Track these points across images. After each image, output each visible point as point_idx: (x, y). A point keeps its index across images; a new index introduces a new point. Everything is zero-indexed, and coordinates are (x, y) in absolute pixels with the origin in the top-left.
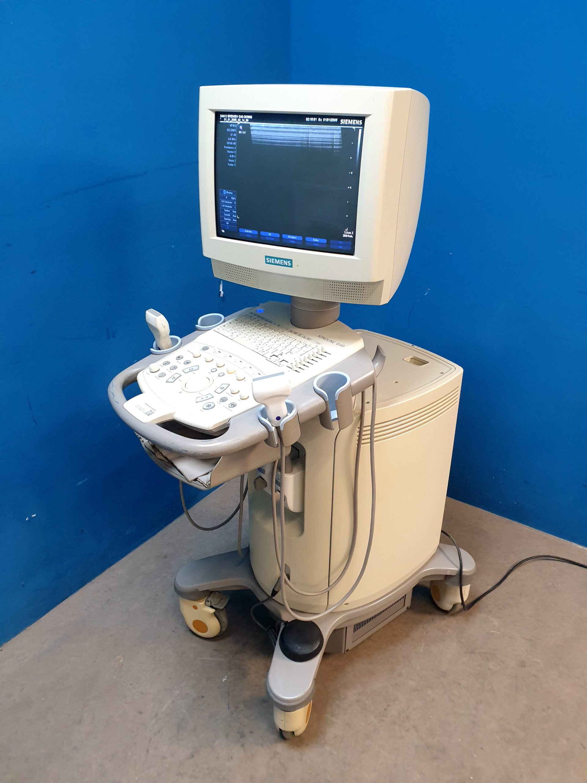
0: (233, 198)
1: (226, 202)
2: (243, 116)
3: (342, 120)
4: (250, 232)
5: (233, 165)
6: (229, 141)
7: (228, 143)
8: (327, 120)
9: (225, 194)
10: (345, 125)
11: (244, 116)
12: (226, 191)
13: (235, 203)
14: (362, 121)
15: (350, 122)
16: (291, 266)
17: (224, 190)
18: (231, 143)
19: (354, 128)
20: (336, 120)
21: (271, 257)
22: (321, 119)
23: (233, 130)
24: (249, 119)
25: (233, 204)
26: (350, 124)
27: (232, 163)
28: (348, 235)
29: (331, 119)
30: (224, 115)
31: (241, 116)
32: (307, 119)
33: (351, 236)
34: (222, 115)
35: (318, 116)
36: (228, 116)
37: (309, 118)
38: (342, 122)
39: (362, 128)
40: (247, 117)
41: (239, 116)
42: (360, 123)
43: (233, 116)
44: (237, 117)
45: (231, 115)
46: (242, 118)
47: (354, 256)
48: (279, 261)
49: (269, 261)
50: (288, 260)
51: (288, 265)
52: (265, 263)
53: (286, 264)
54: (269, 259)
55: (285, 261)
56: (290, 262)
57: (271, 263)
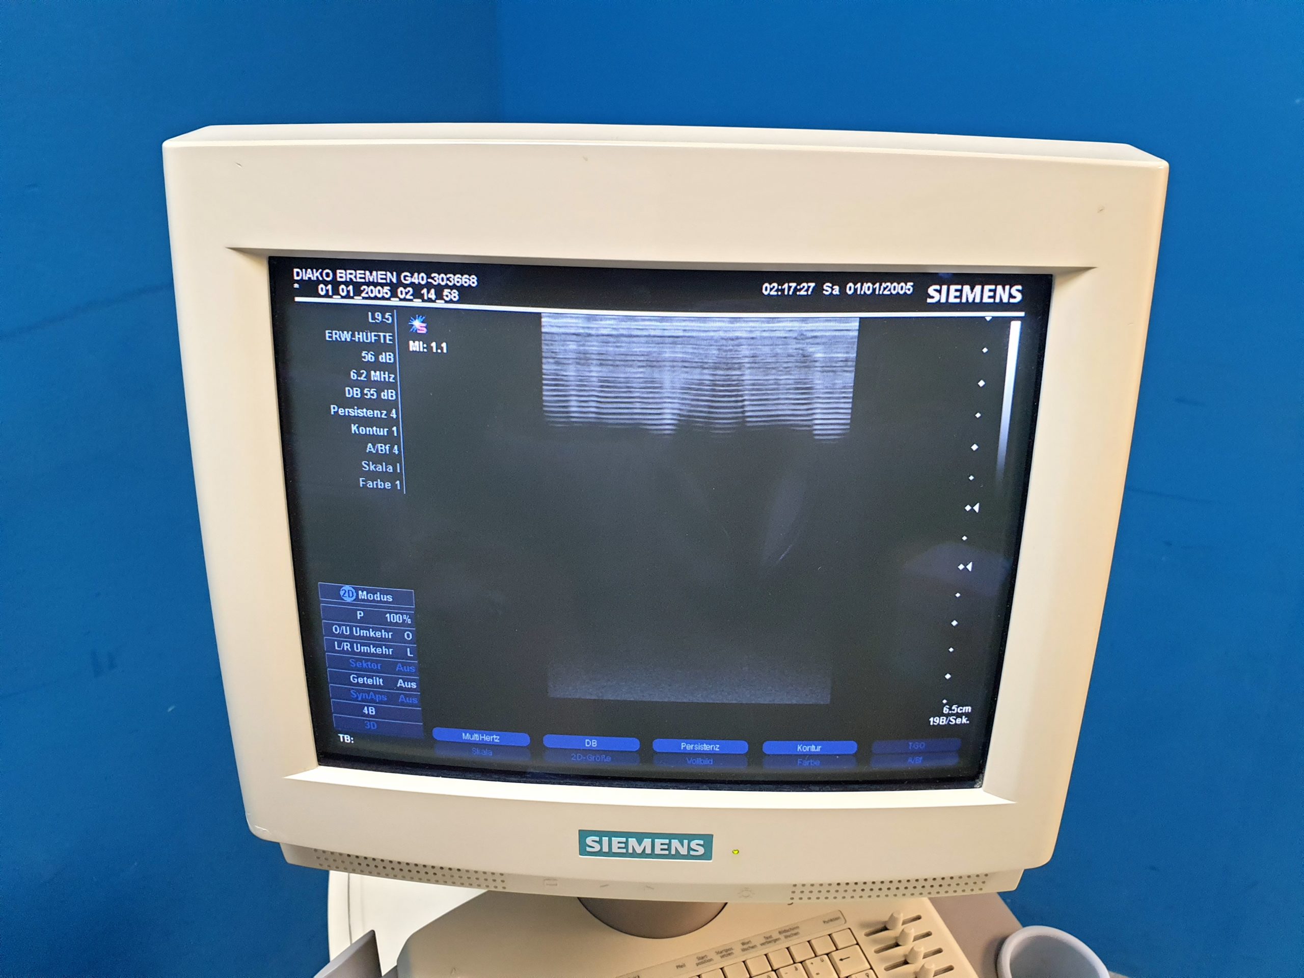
0: (397, 618)
1: (357, 632)
2: (422, 274)
3: (931, 291)
4: (487, 738)
5: (388, 485)
6: (353, 384)
7: (356, 392)
8: (867, 288)
9: (349, 600)
10: (948, 307)
11: (429, 277)
12: (357, 590)
13: (408, 636)
14: (1020, 287)
15: (970, 294)
16: (707, 856)
17: (347, 587)
18: (370, 393)
19: (989, 315)
20: (907, 288)
21: (611, 834)
22: (837, 288)
23: (376, 337)
24: (461, 289)
25: (398, 635)
26: (970, 300)
27: (384, 476)
28: (950, 716)
29: (884, 285)
30: (314, 270)
31: (416, 275)
32: (766, 288)
33: (960, 719)
34: (306, 273)
35: (819, 276)
36: (338, 275)
37: (775, 285)
38: (936, 295)
39: (1022, 314)
40: (448, 282)
41: (405, 276)
42: (1015, 297)
43: (368, 273)
44: (393, 277)
45: (358, 272)
46: (419, 283)
47: (981, 787)
48: (647, 842)
49: (597, 848)
50: (691, 837)
51: (692, 853)
52: (580, 854)
53: (683, 851)
54: (597, 839)
55: (675, 843)
56: (701, 842)
57: (610, 854)
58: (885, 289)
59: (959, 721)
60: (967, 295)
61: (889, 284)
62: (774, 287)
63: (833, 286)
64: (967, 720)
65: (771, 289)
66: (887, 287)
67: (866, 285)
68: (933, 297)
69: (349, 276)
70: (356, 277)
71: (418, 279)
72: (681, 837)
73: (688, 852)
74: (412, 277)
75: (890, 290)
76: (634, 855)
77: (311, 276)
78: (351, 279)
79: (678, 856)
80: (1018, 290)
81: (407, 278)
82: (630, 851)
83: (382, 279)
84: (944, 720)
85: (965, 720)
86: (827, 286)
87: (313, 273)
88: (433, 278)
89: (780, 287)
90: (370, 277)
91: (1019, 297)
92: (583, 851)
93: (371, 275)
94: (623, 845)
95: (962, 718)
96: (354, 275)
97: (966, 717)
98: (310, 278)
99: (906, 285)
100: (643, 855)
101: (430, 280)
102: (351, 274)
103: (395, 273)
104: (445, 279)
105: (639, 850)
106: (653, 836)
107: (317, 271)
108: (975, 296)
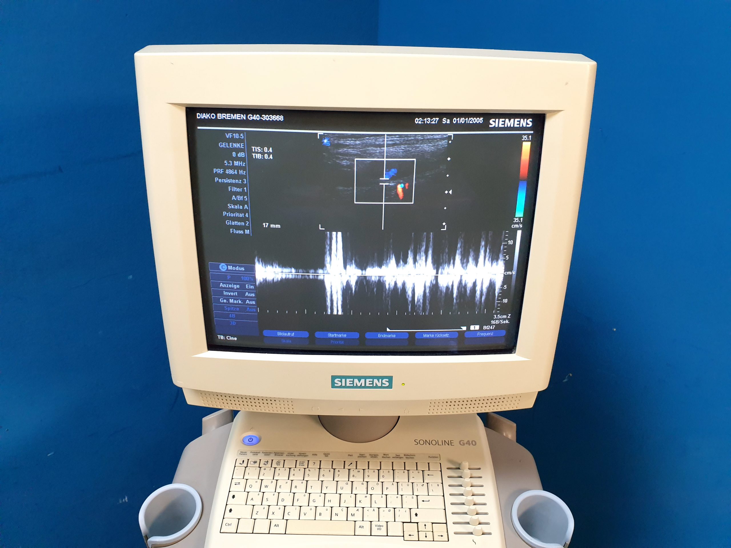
0: (246, 278)
2: (258, 115)
3: (491, 121)
4: (289, 334)
6: (226, 167)
7: (226, 172)
8: (462, 120)
9: (224, 270)
10: (499, 129)
11: (261, 116)
12: (227, 266)
14: (531, 120)
15: (509, 123)
16: (390, 387)
17: (223, 264)
18: (234, 172)
19: (517, 133)
20: (480, 120)
21: (346, 377)
22: (449, 120)
23: (236, 145)
24: (276, 122)
26: (509, 126)
28: (501, 320)
29: (470, 119)
30: (207, 114)
31: (255, 115)
32: (417, 120)
33: (505, 321)
34: (203, 115)
35: (441, 114)
36: (218, 116)
37: (421, 119)
38: (493, 123)
39: (532, 132)
40: (270, 119)
41: (250, 116)
42: (529, 124)
43: (232, 115)
44: (244, 117)
45: (228, 114)
46: (256, 119)
47: (515, 353)
48: (363, 381)
49: (340, 384)
50: (383, 378)
51: (383, 385)
52: (332, 388)
53: (379, 384)
54: (340, 380)
55: (376, 381)
56: (388, 380)
57: (346, 387)
58: (470, 121)
59: (504, 322)
60: (507, 124)
61: (472, 118)
62: (420, 120)
63: (447, 119)
64: (508, 322)
65: (419, 121)
66: (471, 119)
67: (462, 119)
68: (492, 125)
69: (223, 117)
70: (226, 117)
71: (256, 117)
72: (378, 378)
73: (382, 385)
74: (253, 117)
75: (472, 121)
76: (357, 387)
77: (205, 117)
78: (224, 118)
79: (377, 387)
80: (530, 121)
81: (251, 117)
82: (355, 385)
83: (239, 118)
84: (498, 322)
85: (507, 322)
86: (444, 119)
87: (206, 115)
88: (263, 117)
89: (423, 120)
90: (233, 117)
91: (531, 124)
92: (333, 386)
93: (234, 116)
94: (352, 382)
95: (506, 321)
96: (226, 116)
97: (508, 320)
98: (204, 118)
99: (480, 119)
100: (361, 387)
101: (261, 118)
102: (224, 115)
103: (245, 115)
104: (268, 118)
105: (359, 385)
106: (365, 378)
107: (208, 114)
108: (511, 124)
